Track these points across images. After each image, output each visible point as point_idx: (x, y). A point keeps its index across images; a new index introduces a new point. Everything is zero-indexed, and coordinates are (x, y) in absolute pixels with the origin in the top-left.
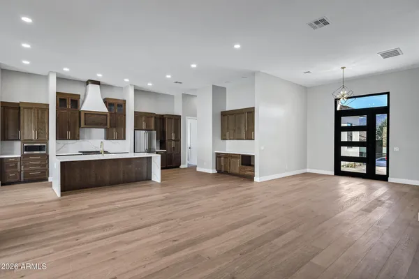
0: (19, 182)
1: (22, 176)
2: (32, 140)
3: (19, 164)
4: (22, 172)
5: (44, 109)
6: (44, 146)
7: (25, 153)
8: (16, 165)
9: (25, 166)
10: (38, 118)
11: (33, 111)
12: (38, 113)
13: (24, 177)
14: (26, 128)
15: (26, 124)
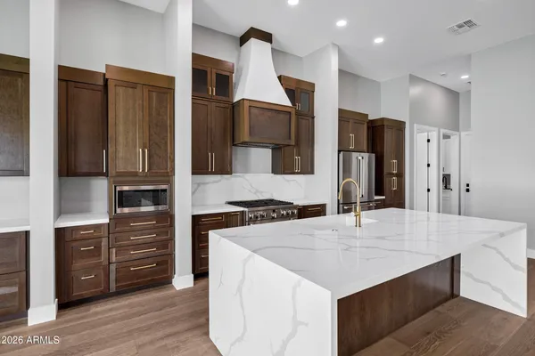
0: (105, 295)
1: (113, 276)
2: (135, 174)
3: (104, 242)
4: (113, 267)
5: (162, 88)
6: (165, 190)
7: (119, 211)
8: (98, 248)
9: (120, 249)
10: (150, 115)
11: (138, 92)
12: (150, 98)
13: (117, 281)
14: (121, 139)
15: (121, 128)
